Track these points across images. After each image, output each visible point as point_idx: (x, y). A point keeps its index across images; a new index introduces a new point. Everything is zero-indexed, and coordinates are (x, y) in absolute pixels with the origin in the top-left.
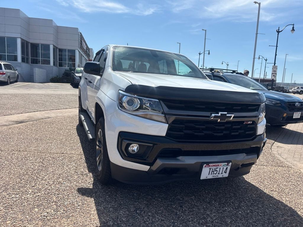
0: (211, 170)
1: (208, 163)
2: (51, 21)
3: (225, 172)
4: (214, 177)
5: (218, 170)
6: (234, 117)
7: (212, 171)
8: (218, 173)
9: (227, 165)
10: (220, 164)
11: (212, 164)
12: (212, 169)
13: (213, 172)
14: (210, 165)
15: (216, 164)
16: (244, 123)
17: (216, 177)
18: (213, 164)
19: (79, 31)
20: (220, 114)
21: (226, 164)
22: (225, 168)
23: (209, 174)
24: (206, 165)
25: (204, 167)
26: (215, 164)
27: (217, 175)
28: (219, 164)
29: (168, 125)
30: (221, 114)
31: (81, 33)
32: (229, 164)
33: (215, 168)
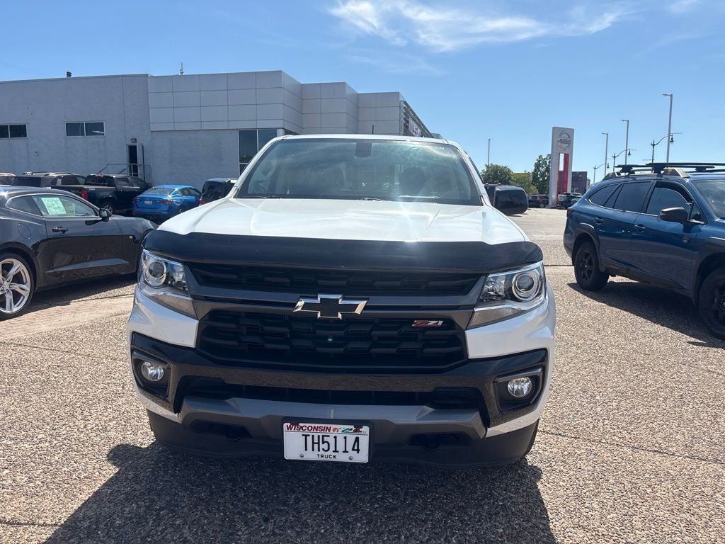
0: (309, 439)
1: (295, 421)
2: (342, 85)
3: (353, 449)
4: (324, 459)
5: (331, 440)
6: (366, 308)
7: (313, 443)
8: (332, 448)
9: (355, 431)
10: (333, 426)
11: (308, 425)
12: (311, 437)
13: (316, 446)
14: (301, 425)
15: (319, 425)
16: (413, 325)
17: (328, 459)
18: (313, 425)
19: (401, 99)
20: (319, 299)
21: (352, 427)
22: (351, 439)
23: (306, 450)
24: (289, 424)
25: (285, 428)
26: (316, 425)
27: (330, 452)
28: (329, 426)
29: (197, 322)
30: (321, 299)
31: (405, 103)
32: (360, 430)
33: (321, 435)
